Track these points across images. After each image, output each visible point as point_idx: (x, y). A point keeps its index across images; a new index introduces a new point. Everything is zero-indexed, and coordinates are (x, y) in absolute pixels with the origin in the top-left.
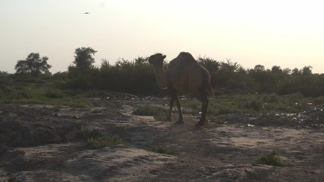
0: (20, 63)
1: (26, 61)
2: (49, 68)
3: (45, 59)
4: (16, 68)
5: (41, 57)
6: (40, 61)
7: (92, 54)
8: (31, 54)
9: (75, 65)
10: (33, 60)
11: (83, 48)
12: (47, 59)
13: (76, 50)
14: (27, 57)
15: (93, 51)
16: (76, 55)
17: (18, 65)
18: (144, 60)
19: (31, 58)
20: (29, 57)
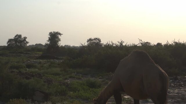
0: (10, 41)
1: (14, 39)
2: (28, 43)
3: (25, 38)
4: (7, 43)
5: (23, 37)
6: (22, 39)
7: (60, 36)
8: (17, 35)
9: (49, 43)
10: (17, 39)
11: (54, 32)
12: (26, 38)
13: (50, 33)
14: (14, 37)
15: (60, 34)
16: (49, 36)
17: (8, 42)
18: (92, 40)
19: (17, 37)
20: (16, 36)
